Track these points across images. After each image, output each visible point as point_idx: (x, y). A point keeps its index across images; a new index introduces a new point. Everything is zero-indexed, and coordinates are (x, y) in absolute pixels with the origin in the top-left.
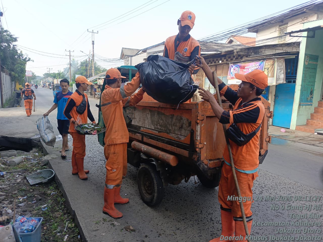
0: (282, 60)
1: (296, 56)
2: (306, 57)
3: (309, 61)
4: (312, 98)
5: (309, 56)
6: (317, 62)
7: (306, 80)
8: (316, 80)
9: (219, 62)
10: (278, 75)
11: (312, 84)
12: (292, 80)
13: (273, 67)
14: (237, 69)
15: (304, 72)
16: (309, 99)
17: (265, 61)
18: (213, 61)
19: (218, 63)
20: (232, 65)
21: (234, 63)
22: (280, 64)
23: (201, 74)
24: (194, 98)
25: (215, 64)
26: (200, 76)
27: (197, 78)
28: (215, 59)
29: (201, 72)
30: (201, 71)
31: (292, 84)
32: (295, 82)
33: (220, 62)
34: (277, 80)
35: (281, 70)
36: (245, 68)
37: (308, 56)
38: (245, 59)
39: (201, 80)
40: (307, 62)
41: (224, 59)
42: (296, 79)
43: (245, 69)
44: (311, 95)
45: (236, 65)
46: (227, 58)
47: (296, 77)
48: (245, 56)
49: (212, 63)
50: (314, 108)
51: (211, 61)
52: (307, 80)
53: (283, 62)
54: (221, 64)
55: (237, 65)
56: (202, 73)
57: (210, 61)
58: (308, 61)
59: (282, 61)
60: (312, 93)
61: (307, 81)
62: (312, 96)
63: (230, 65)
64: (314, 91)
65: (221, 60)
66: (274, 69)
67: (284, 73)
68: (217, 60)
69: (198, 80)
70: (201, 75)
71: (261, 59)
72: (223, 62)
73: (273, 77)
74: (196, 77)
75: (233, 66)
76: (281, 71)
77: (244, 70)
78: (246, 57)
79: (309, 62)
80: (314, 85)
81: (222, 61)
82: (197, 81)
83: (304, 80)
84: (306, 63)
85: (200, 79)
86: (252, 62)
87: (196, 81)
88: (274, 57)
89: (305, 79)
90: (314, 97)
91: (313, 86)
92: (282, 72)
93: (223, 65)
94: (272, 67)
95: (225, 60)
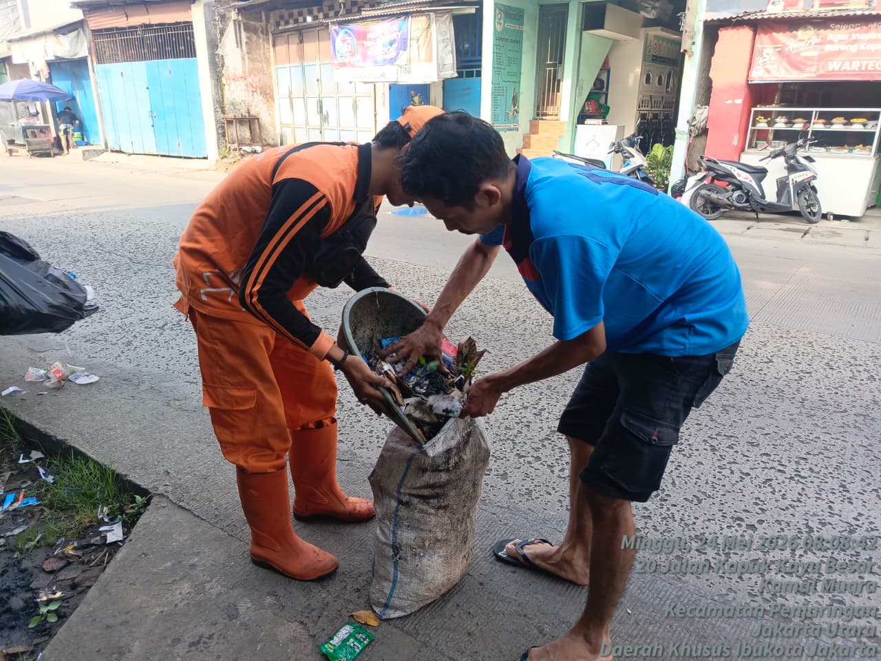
0: (446, 16)
1: (476, 9)
2: (498, 12)
3: (505, 22)
4: (517, 112)
5: (502, 8)
6: (522, 24)
7: (501, 68)
8: (522, 71)
9: (305, 20)
10: (441, 57)
11: (514, 79)
12: (475, 70)
13: (429, 35)
14: (349, 39)
15: (497, 49)
16: (511, 114)
17: (410, 17)
18: (291, 16)
19: (304, 24)
20: (336, 27)
21: (341, 23)
22: (444, 27)
23: (262, 55)
24: (254, 124)
25: (295, 25)
26: (261, 62)
27: (251, 66)
28: (295, 11)
29: (262, 51)
30: (262, 47)
31: (475, 79)
32: (479, 74)
33: (309, 19)
34: (439, 71)
35: (445, 44)
36: (369, 36)
37: (500, 9)
38: (367, 13)
39: (265, 74)
40: (500, 24)
41: (319, 12)
42: (480, 66)
43: (367, 40)
44: (515, 105)
45: (346, 28)
46: (326, 9)
47: (480, 61)
48: (368, 5)
49: (287, 23)
50: (522, 137)
51: (286, 17)
52: (504, 69)
53: (450, 22)
54: (311, 27)
55: (349, 29)
56: (264, 54)
57: (282, 17)
58: (502, 22)
59: (446, 19)
60: (515, 100)
61: (502, 71)
62: (516, 108)
63: (333, 28)
64: (521, 97)
65: (310, 13)
66: (430, 41)
67: (452, 52)
68: (300, 14)
69: (256, 73)
70: (263, 58)
71: (401, 14)
72: (317, 21)
73: (430, 60)
74: (249, 64)
75: (338, 30)
76: (446, 47)
77: (365, 43)
78: (371, 6)
79: (504, 25)
80: (519, 82)
81: (315, 18)
82: (255, 75)
83: (497, 69)
84: (499, 28)
85: (261, 71)
86: (382, 20)
87: (252, 76)
88: (428, 9)
89: (499, 66)
90: (521, 110)
91: (517, 84)
92: (449, 48)
93: (318, 29)
94: (427, 36)
95: (321, 16)
